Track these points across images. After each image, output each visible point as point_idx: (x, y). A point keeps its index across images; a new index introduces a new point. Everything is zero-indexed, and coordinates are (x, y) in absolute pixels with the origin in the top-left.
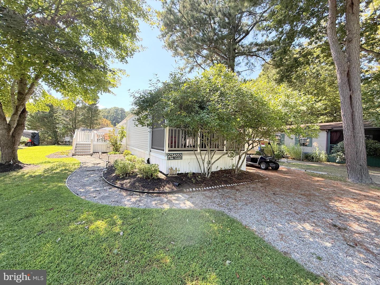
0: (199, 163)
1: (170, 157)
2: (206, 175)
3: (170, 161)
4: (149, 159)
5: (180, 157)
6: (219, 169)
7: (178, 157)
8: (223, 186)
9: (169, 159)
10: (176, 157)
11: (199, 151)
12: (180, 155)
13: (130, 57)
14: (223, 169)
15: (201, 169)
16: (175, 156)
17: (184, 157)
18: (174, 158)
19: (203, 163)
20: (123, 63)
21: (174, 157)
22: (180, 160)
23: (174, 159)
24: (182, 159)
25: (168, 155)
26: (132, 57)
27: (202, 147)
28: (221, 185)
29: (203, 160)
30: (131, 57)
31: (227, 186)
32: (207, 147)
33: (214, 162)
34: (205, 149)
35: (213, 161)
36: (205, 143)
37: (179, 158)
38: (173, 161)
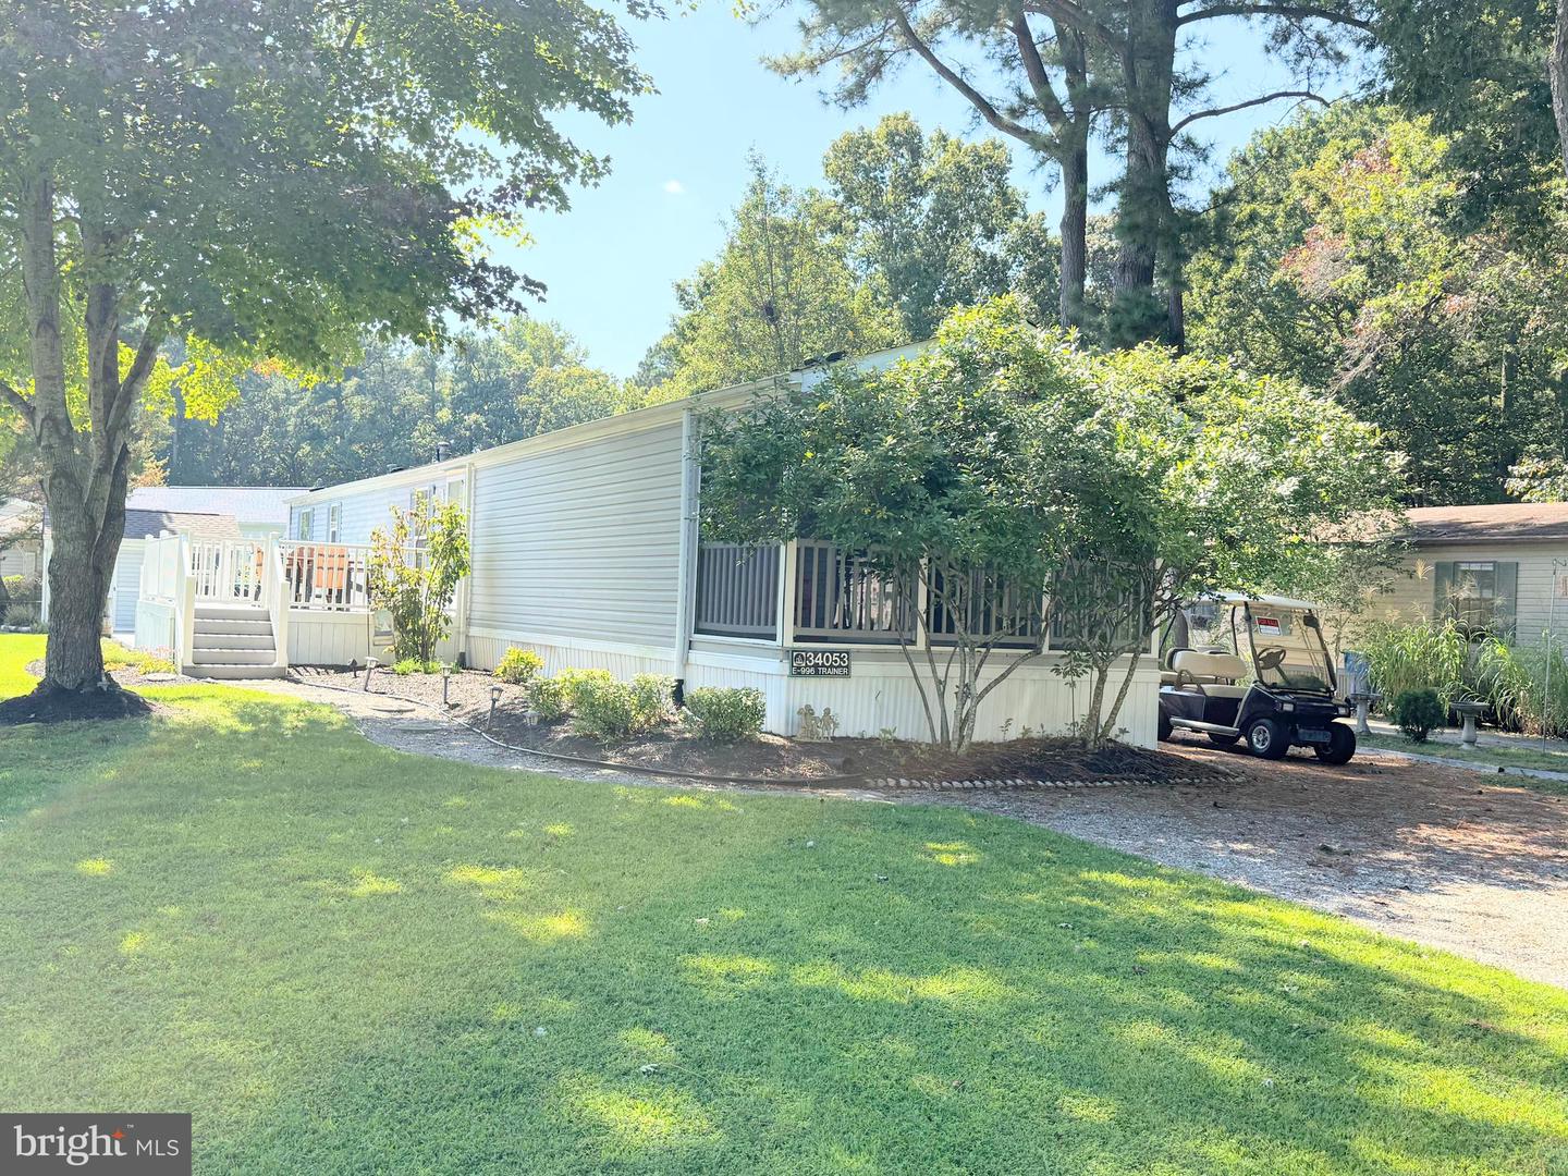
0: (922, 691)
1: (800, 666)
2: (954, 745)
3: (799, 680)
4: (681, 682)
5: (840, 666)
6: (1014, 734)
7: (831, 666)
8: (1019, 781)
9: (797, 673)
10: (823, 665)
11: (921, 645)
12: (841, 659)
13: (584, 183)
14: (1034, 735)
15: (929, 718)
16: (820, 662)
17: (857, 668)
18: (817, 671)
19: (941, 695)
20: (543, 208)
21: (816, 666)
22: (839, 682)
23: (817, 673)
24: (847, 675)
25: (794, 656)
26: (596, 185)
27: (938, 629)
28: (1013, 779)
29: (941, 684)
30: (593, 180)
31: (1037, 786)
32: (959, 626)
33: (987, 690)
34: (951, 637)
35: (980, 686)
36: (948, 611)
37: (838, 671)
38: (813, 681)
